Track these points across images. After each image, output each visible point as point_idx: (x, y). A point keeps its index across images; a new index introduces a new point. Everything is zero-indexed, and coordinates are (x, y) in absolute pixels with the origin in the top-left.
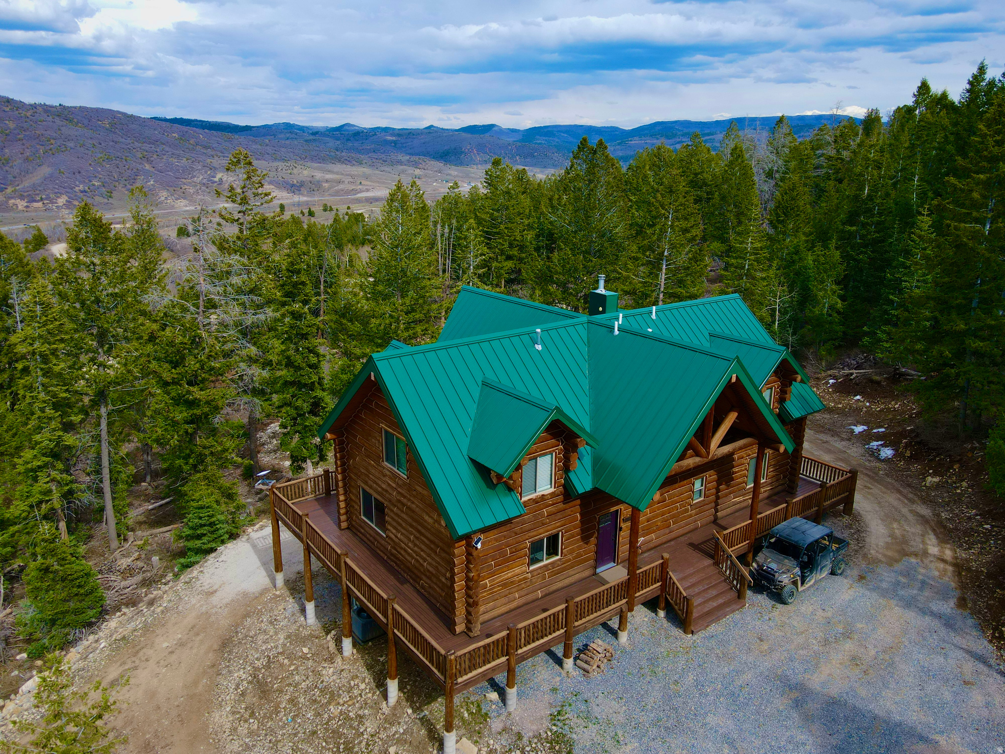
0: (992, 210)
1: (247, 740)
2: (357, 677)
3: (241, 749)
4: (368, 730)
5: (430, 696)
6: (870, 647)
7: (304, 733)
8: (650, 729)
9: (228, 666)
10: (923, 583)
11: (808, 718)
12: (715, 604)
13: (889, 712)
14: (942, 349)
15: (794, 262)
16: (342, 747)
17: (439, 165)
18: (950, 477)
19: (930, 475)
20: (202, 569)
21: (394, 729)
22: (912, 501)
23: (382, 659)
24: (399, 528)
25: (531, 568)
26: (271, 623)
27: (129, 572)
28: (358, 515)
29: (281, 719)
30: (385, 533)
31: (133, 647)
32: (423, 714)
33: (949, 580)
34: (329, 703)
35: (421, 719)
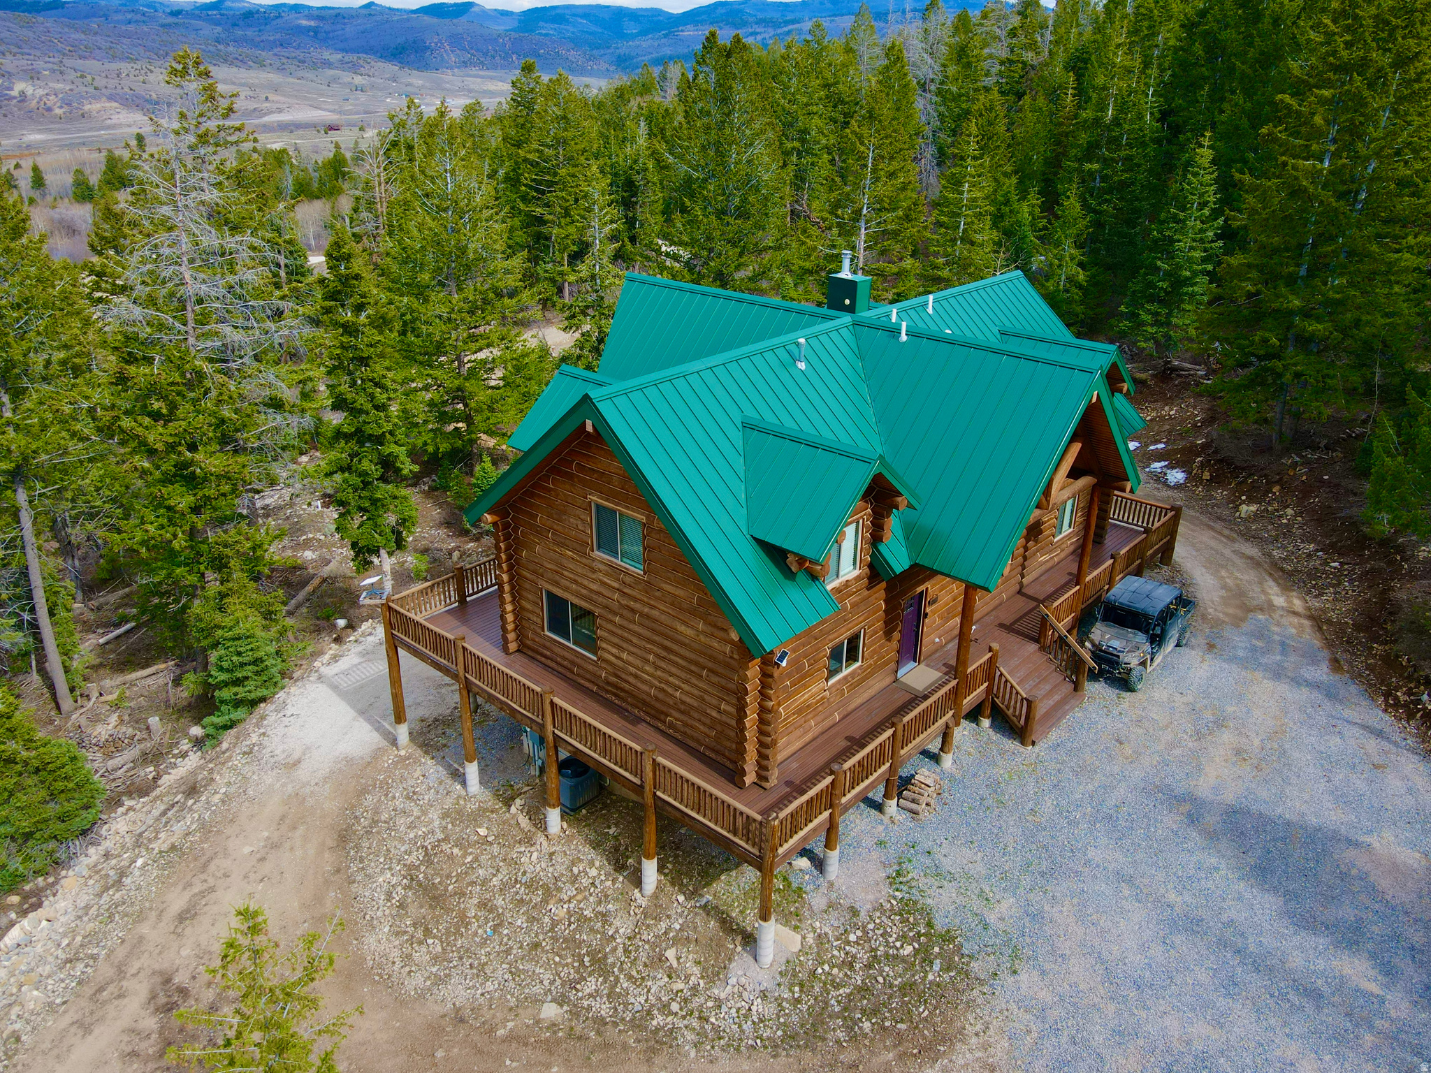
0: (1334, 141)
1: (434, 970)
2: (580, 860)
3: (428, 983)
4: (621, 931)
5: (707, 874)
6: (1252, 735)
7: (521, 948)
8: (1022, 878)
9: (363, 869)
10: (1282, 644)
11: (1211, 836)
12: (1051, 703)
13: (1302, 815)
14: (1267, 335)
15: (1002, 216)
16: (586, 959)
17: (391, 68)
18: (1269, 503)
19: (1244, 502)
20: (262, 730)
21: (663, 926)
22: (1233, 540)
23: (611, 832)
24: (625, 645)
25: (831, 682)
26: (408, 798)
27: (113, 746)
28: (539, 631)
29: (476, 934)
30: (595, 653)
31: (196, 859)
32: (704, 900)
33: (1310, 637)
34: (545, 901)
35: (704, 907)
